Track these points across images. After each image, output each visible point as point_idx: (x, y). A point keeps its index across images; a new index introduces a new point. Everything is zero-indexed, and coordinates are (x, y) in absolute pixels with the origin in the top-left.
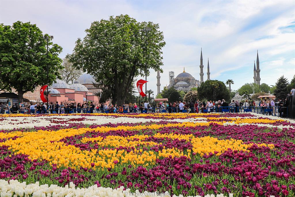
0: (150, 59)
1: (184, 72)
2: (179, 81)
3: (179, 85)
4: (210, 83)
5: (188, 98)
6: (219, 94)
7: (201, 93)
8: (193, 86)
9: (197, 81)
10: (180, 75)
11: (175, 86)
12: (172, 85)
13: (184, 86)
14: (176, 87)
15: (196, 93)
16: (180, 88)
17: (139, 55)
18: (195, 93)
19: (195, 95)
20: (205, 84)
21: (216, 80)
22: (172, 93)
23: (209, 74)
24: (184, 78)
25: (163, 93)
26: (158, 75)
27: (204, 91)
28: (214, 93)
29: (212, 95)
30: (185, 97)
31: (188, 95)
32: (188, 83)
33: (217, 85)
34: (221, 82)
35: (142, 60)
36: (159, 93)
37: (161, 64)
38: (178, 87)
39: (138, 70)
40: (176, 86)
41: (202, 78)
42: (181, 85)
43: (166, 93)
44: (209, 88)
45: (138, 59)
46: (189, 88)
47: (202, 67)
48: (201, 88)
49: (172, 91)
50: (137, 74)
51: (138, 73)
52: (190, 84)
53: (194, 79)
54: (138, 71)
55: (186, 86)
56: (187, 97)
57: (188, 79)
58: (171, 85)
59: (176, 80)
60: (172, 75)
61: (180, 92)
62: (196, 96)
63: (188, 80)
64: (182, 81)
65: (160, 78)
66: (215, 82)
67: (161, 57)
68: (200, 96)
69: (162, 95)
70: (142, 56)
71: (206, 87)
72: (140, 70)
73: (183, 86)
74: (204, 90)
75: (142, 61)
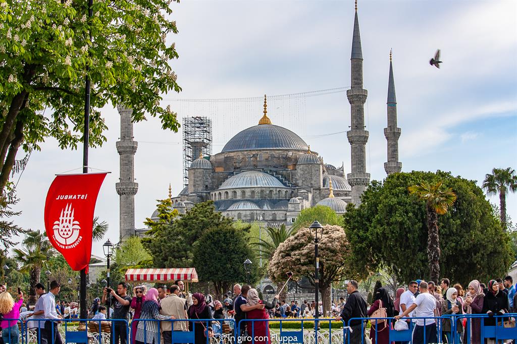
0: (109, 59)
1: (265, 121)
2: (238, 170)
3: (239, 193)
4: (413, 190)
5: (294, 263)
6: (457, 243)
7: (362, 239)
8: (310, 196)
9: (331, 169)
10: (242, 140)
11: (215, 196)
12: (200, 189)
13: (263, 199)
14: (218, 204)
15: (335, 235)
16: (241, 206)
17: (52, 38)
18: (332, 240)
19: (328, 249)
20: (386, 192)
21: (442, 175)
22: (208, 238)
23: (393, 134)
24: (263, 155)
25: (151, 233)
26: (123, 137)
27: (379, 230)
28: (434, 238)
29: (422, 249)
30: (275, 258)
31: (293, 248)
32: (286, 179)
33: (448, 197)
34: (464, 186)
35: (68, 61)
36: (129, 232)
37: (168, 82)
38: (234, 202)
39: (37, 113)
40: (223, 198)
41: (358, 159)
42: (248, 193)
43: (172, 235)
44: (407, 212)
45: (46, 58)
46: (290, 207)
47: (357, 97)
48: (365, 212)
49: (205, 226)
50: (35, 136)
51: (42, 128)
52: (296, 185)
53: (313, 161)
54: (41, 117)
55: (274, 197)
56: (289, 258)
57: (287, 159)
58: (191, 189)
59: (219, 164)
60: (198, 136)
61: (247, 229)
62: (333, 251)
63: (286, 166)
64: (255, 168)
65: (133, 150)
66: (435, 183)
67: (168, 46)
68: (357, 252)
69: (147, 243)
70: (70, 42)
71: (391, 210)
72: (56, 115)
73: (257, 197)
74: (379, 222)
75: (65, 67)
